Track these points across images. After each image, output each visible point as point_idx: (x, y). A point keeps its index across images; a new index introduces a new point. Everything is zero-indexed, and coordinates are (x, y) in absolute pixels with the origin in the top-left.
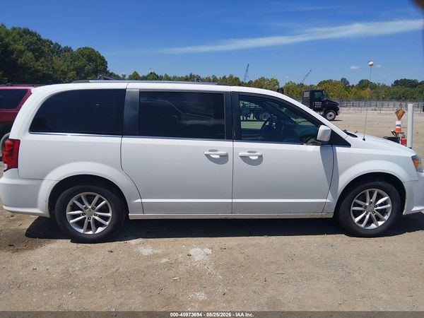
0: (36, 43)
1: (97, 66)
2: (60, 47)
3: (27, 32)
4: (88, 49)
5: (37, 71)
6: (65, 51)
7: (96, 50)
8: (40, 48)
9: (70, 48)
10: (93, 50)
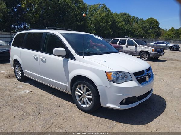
0: (127, 18)
1: (154, 26)
2: (138, 18)
3: (125, 14)
4: (152, 18)
5: (125, 29)
6: (140, 20)
7: (155, 19)
8: (129, 20)
9: (142, 19)
10: (154, 19)
